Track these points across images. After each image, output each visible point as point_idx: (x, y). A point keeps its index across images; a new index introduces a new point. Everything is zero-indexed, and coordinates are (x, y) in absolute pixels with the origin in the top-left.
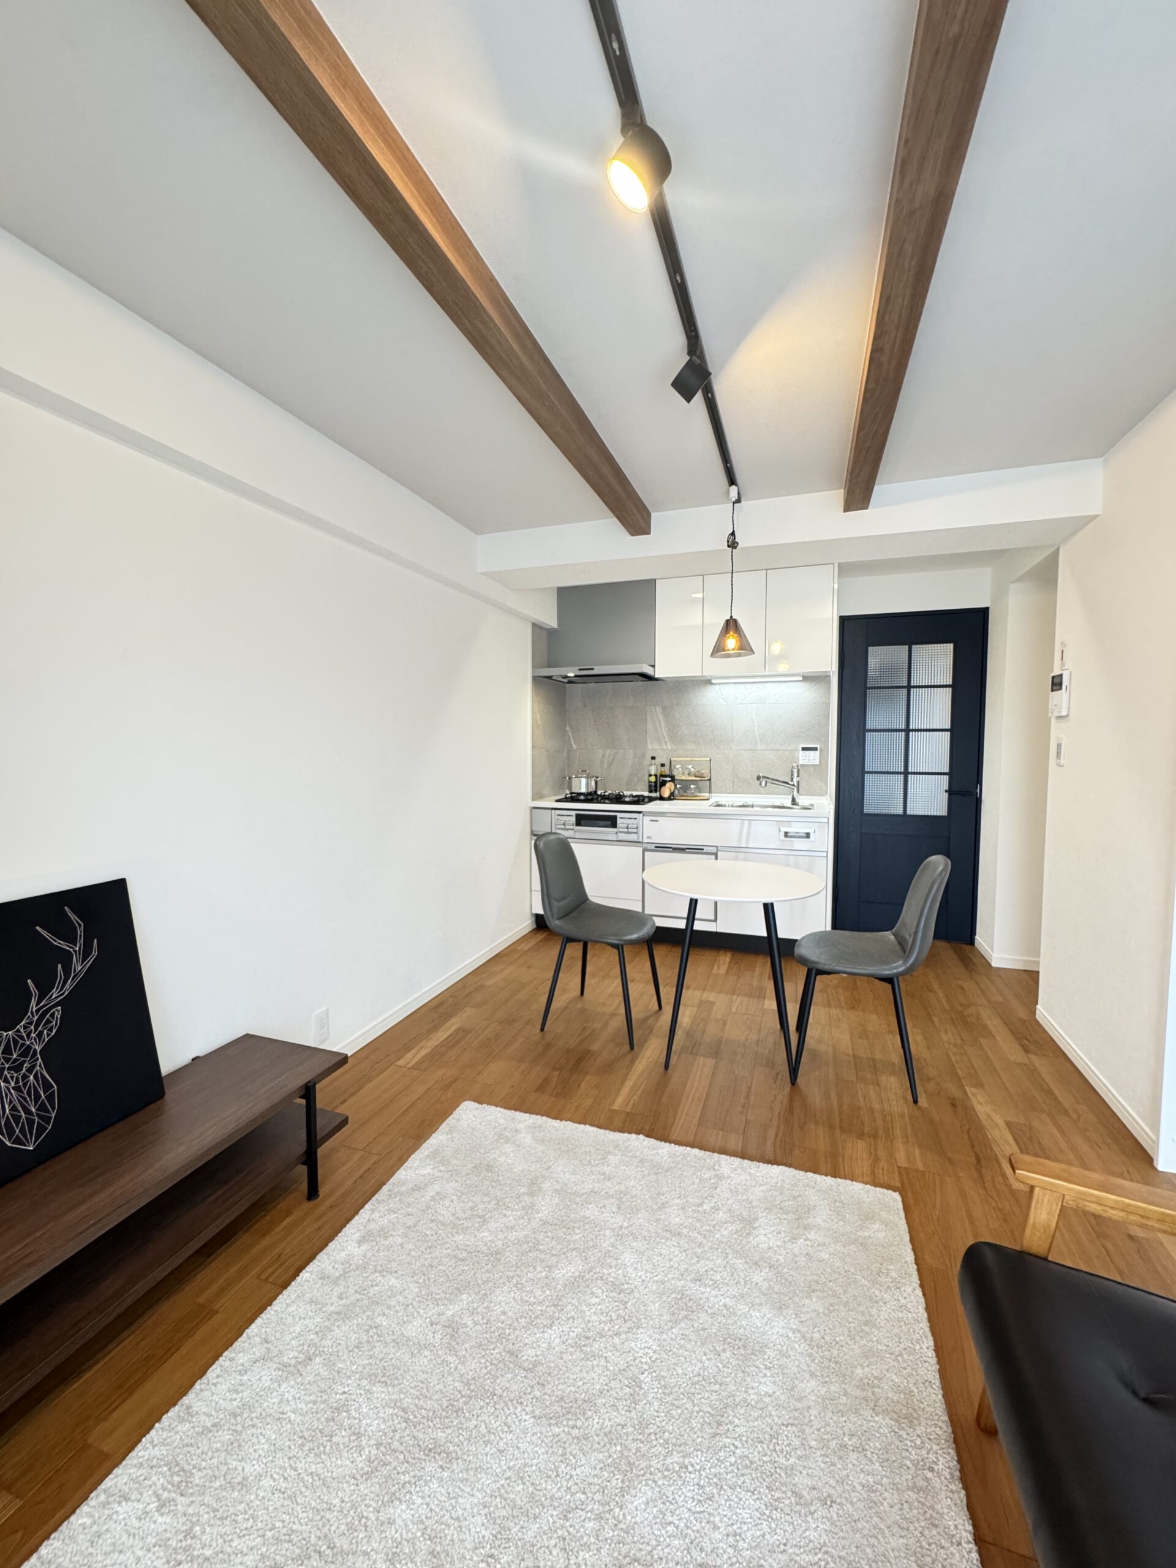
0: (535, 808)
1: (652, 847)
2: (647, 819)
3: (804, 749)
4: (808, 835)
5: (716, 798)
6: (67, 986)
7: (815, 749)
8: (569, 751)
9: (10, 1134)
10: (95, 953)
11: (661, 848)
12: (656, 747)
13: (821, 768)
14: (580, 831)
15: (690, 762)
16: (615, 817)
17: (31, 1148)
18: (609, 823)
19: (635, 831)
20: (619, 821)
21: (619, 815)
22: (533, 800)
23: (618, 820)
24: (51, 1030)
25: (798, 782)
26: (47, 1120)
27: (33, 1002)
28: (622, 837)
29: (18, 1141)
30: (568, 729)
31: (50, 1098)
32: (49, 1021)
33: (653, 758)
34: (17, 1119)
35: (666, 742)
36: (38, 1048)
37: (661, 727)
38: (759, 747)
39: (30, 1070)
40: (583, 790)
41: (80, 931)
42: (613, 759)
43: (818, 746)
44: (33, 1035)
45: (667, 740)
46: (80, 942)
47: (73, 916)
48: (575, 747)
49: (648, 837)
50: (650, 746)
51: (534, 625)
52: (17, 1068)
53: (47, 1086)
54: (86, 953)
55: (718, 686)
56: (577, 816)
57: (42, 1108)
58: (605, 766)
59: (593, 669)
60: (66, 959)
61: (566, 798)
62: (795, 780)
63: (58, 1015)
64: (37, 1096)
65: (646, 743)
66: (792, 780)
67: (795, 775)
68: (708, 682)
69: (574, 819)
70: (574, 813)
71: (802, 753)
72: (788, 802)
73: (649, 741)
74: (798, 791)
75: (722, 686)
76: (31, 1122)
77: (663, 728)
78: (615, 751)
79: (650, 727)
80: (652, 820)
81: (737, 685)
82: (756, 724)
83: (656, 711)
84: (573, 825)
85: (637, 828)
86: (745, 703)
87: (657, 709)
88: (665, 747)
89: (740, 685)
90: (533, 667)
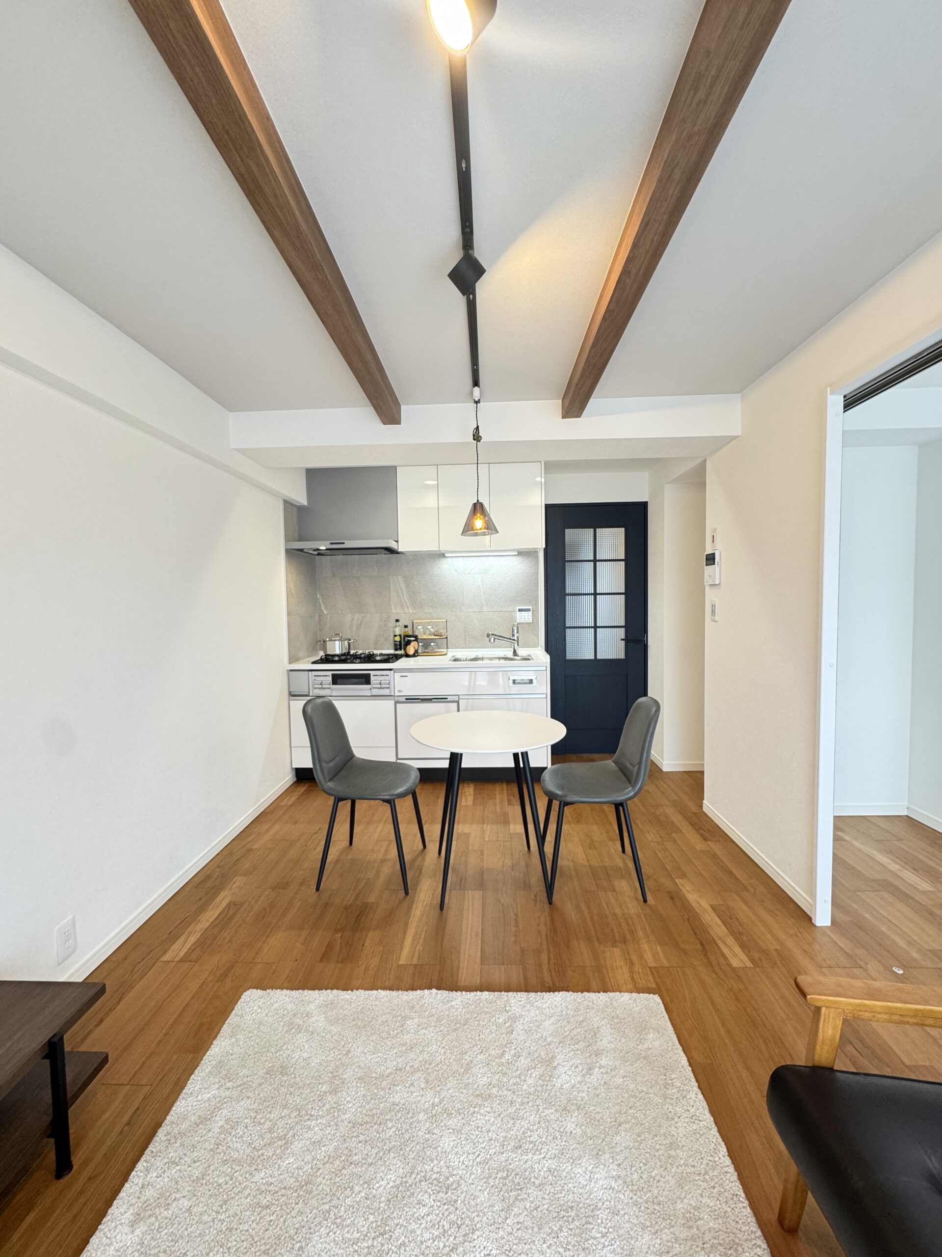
0: (291, 670)
1: (403, 699)
2: (397, 675)
3: (520, 610)
4: (531, 682)
5: (452, 653)
7: (529, 610)
8: (320, 616)
11: (411, 700)
12: (399, 611)
13: (533, 625)
14: (338, 690)
15: (429, 623)
16: (369, 675)
18: (363, 681)
19: (388, 686)
20: (372, 678)
21: (372, 673)
22: (290, 663)
23: (372, 676)
25: (518, 638)
28: (376, 692)
30: (318, 596)
33: (397, 621)
35: (408, 607)
37: (403, 594)
38: (485, 609)
40: (338, 652)
42: (361, 623)
43: (531, 608)
45: (408, 604)
48: (325, 612)
49: (399, 691)
50: (394, 611)
51: (285, 502)
55: (449, 559)
56: (333, 675)
58: (354, 629)
59: (344, 543)
61: (321, 659)
62: (516, 635)
65: (391, 609)
66: (513, 635)
67: (516, 631)
68: (442, 555)
69: (330, 679)
70: (330, 673)
71: (518, 613)
72: (510, 654)
73: (393, 607)
74: (518, 645)
75: (453, 559)
77: (405, 595)
78: (363, 615)
79: (393, 594)
80: (401, 676)
81: (465, 558)
82: (482, 590)
83: (398, 580)
84: (330, 684)
85: (389, 684)
86: (472, 573)
87: (399, 578)
88: (407, 611)
89: (468, 558)
90: (286, 541)
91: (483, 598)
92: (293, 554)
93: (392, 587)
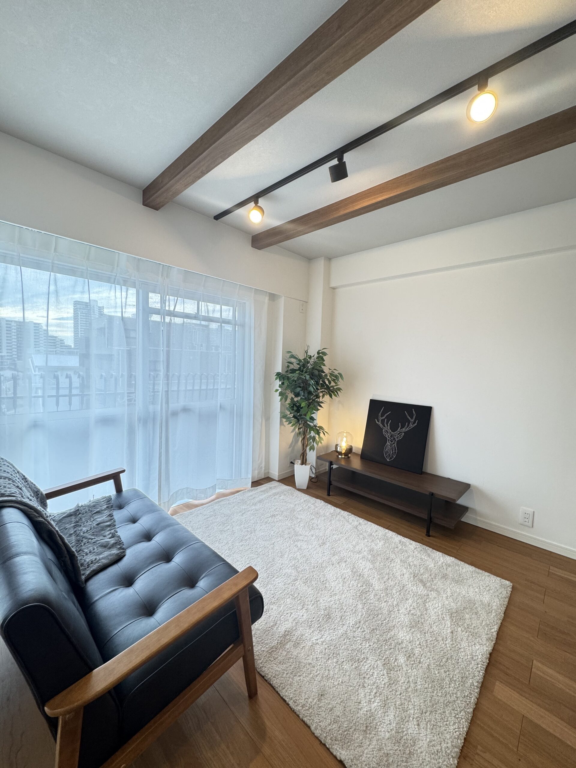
6: (407, 429)
9: (386, 455)
10: (416, 424)
17: (388, 460)
24: (400, 437)
26: (393, 457)
27: (399, 429)
29: (386, 457)
31: (395, 452)
32: (400, 435)
34: (388, 452)
36: (397, 440)
39: (394, 443)
41: (414, 417)
44: (397, 436)
46: (414, 419)
47: (414, 412)
52: (392, 442)
53: (395, 450)
54: (414, 423)
57: (393, 453)
60: (409, 422)
63: (403, 435)
64: (393, 451)
76: (390, 455)
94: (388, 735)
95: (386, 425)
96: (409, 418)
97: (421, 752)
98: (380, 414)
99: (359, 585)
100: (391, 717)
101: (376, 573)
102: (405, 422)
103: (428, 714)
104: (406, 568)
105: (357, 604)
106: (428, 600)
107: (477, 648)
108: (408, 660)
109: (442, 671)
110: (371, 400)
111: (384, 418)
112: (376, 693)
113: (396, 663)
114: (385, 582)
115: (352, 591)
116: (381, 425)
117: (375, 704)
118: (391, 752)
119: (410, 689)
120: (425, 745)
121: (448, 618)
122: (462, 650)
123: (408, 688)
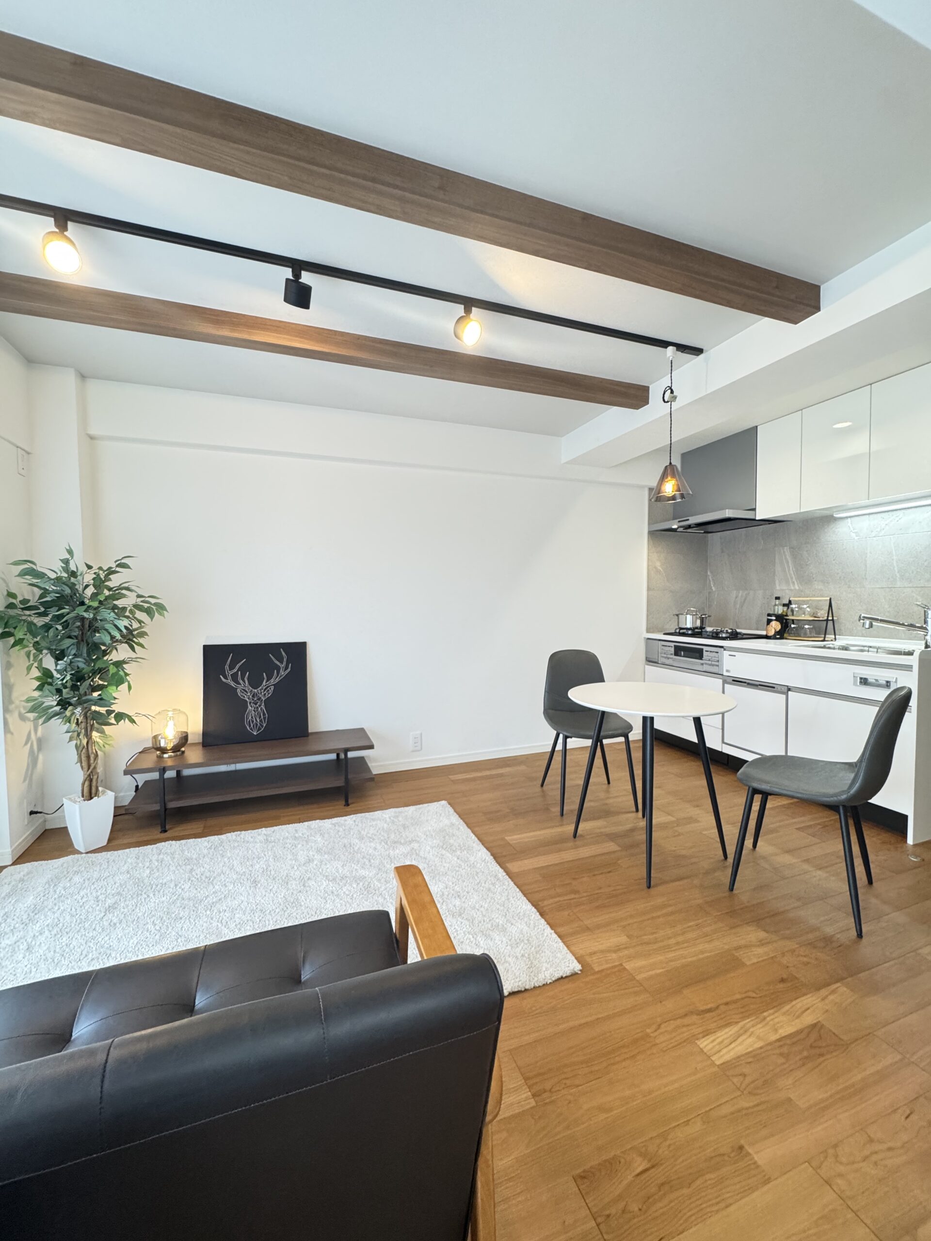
0: (648, 639)
1: (730, 680)
2: (726, 653)
4: (888, 684)
6: (277, 679)
8: (709, 593)
9: (250, 726)
10: (289, 670)
11: (737, 681)
12: (784, 587)
14: (680, 661)
15: (805, 602)
16: (702, 649)
17: (255, 734)
18: (698, 655)
19: (717, 663)
20: (705, 654)
21: (705, 648)
22: (648, 631)
23: (704, 652)
24: (269, 694)
26: (262, 726)
27: (264, 683)
28: (706, 668)
29: (251, 729)
30: (709, 573)
31: (264, 718)
32: (268, 691)
33: (777, 598)
34: (253, 722)
35: (793, 583)
36: (264, 700)
37: (789, 567)
38: (899, 584)
39: (260, 706)
40: (689, 625)
41: (285, 660)
42: (745, 599)
44: (263, 694)
45: (794, 579)
46: (285, 663)
47: (283, 653)
48: (713, 588)
49: (728, 671)
50: (778, 588)
52: (256, 704)
53: (264, 714)
54: (286, 668)
55: (849, 520)
56: (675, 646)
57: (261, 721)
58: (738, 606)
60: (278, 669)
61: (676, 632)
63: (272, 689)
64: (260, 717)
65: (775, 584)
66: (925, 623)
68: (830, 517)
69: (673, 649)
70: (673, 644)
73: (777, 582)
76: (257, 725)
77: (791, 568)
78: (746, 592)
79: (778, 568)
80: (730, 655)
81: (871, 516)
82: (895, 558)
83: (784, 552)
84: (672, 654)
85: (718, 661)
86: (880, 535)
87: (785, 550)
88: (792, 588)
89: (875, 516)
90: (649, 524)
91: (896, 569)
92: (659, 535)
93: (777, 560)
94: (509, 947)
95: (241, 682)
96: (278, 663)
97: (530, 934)
98: (227, 667)
99: (355, 886)
100: (497, 938)
101: (353, 865)
102: (271, 670)
103: (508, 914)
104: (370, 842)
105: (376, 901)
106: (418, 852)
107: (480, 854)
108: (460, 898)
109: (483, 884)
110: (205, 647)
111: (235, 670)
112: (473, 937)
113: (457, 908)
114: (371, 865)
115: (355, 896)
116: (232, 684)
117: (482, 942)
118: (522, 952)
119: (484, 913)
120: (527, 928)
121: (444, 852)
122: (475, 863)
123: (482, 914)
